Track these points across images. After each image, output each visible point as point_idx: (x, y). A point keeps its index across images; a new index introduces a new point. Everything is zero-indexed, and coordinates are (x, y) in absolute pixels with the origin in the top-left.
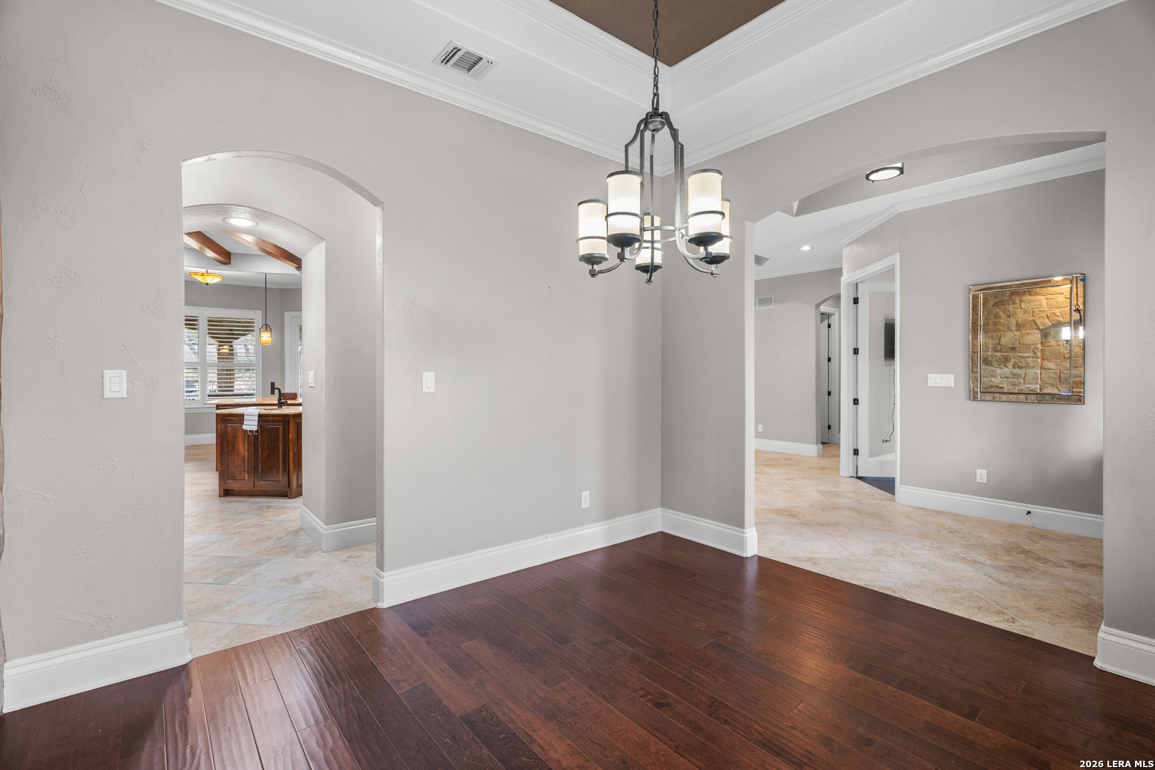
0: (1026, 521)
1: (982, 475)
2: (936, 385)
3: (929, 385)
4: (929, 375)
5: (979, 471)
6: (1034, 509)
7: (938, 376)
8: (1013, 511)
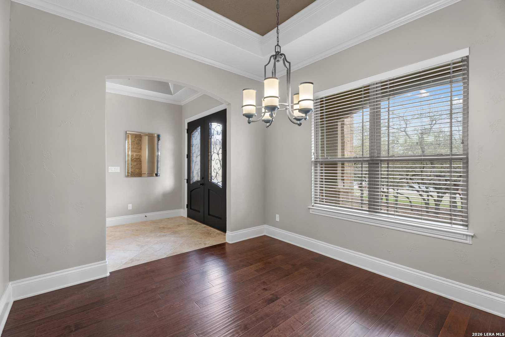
0: (145, 219)
1: (130, 207)
2: (112, 172)
3: (109, 172)
4: (109, 167)
5: (129, 205)
6: (147, 214)
7: (113, 168)
8: (140, 217)
